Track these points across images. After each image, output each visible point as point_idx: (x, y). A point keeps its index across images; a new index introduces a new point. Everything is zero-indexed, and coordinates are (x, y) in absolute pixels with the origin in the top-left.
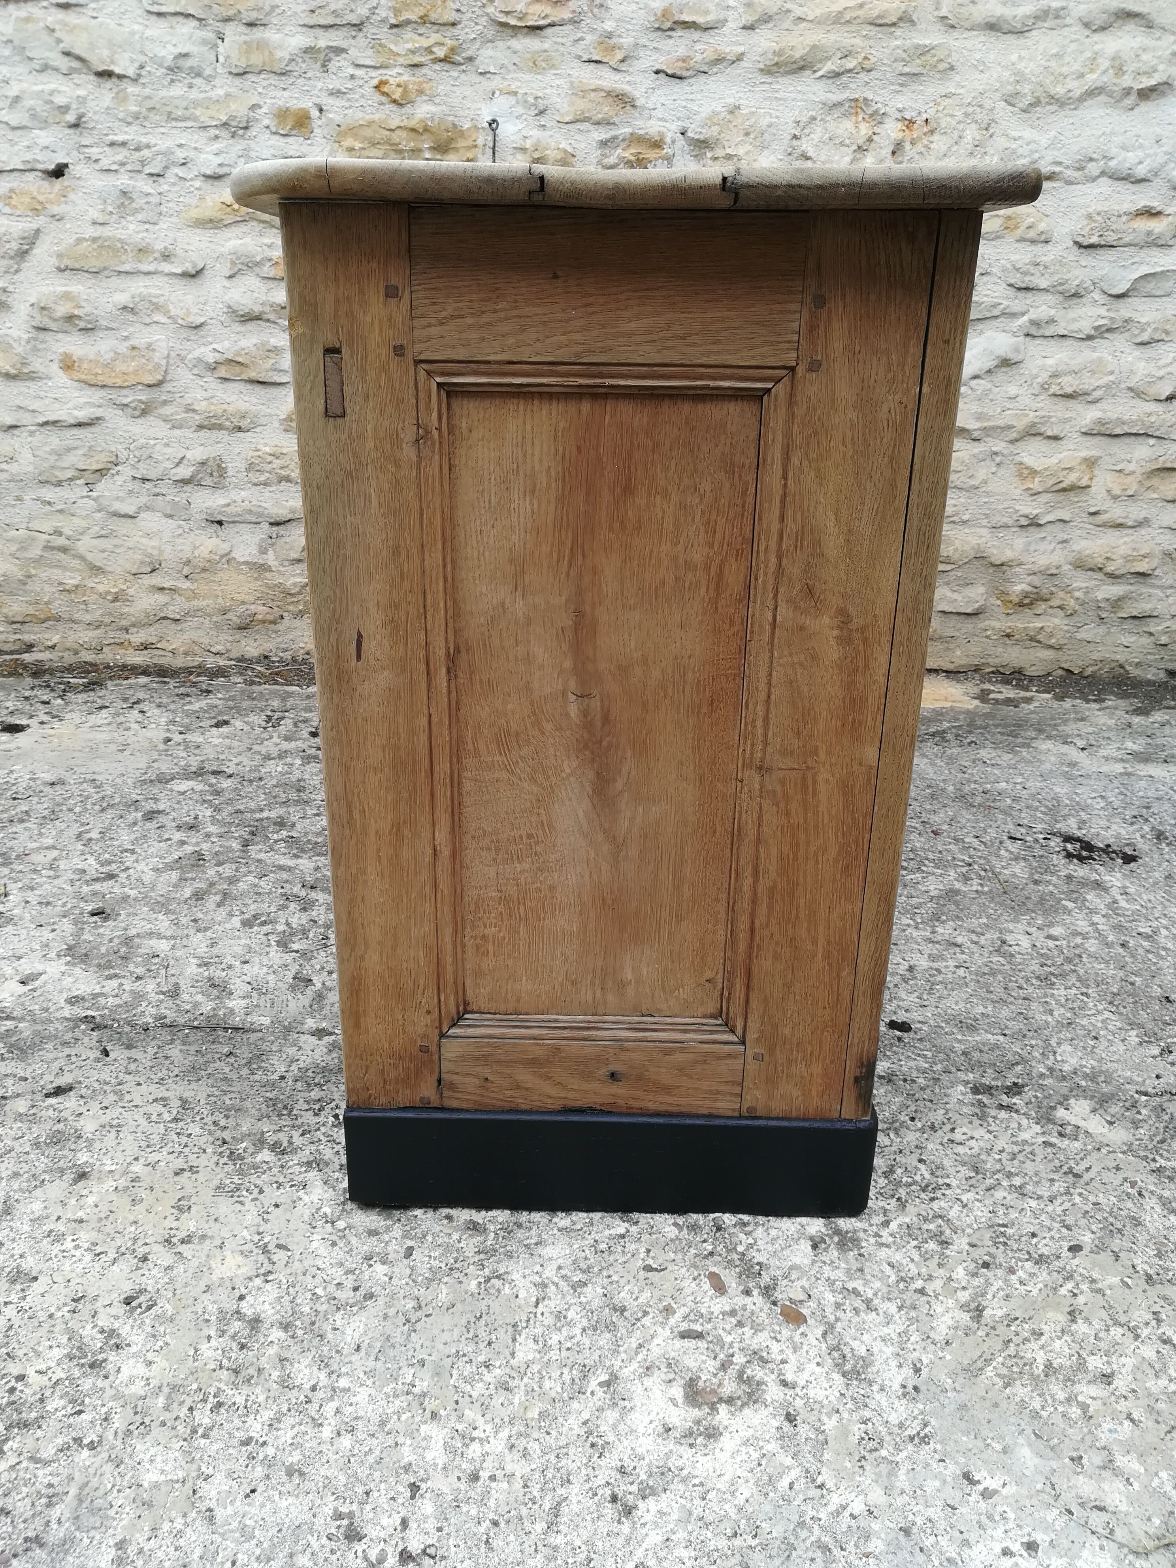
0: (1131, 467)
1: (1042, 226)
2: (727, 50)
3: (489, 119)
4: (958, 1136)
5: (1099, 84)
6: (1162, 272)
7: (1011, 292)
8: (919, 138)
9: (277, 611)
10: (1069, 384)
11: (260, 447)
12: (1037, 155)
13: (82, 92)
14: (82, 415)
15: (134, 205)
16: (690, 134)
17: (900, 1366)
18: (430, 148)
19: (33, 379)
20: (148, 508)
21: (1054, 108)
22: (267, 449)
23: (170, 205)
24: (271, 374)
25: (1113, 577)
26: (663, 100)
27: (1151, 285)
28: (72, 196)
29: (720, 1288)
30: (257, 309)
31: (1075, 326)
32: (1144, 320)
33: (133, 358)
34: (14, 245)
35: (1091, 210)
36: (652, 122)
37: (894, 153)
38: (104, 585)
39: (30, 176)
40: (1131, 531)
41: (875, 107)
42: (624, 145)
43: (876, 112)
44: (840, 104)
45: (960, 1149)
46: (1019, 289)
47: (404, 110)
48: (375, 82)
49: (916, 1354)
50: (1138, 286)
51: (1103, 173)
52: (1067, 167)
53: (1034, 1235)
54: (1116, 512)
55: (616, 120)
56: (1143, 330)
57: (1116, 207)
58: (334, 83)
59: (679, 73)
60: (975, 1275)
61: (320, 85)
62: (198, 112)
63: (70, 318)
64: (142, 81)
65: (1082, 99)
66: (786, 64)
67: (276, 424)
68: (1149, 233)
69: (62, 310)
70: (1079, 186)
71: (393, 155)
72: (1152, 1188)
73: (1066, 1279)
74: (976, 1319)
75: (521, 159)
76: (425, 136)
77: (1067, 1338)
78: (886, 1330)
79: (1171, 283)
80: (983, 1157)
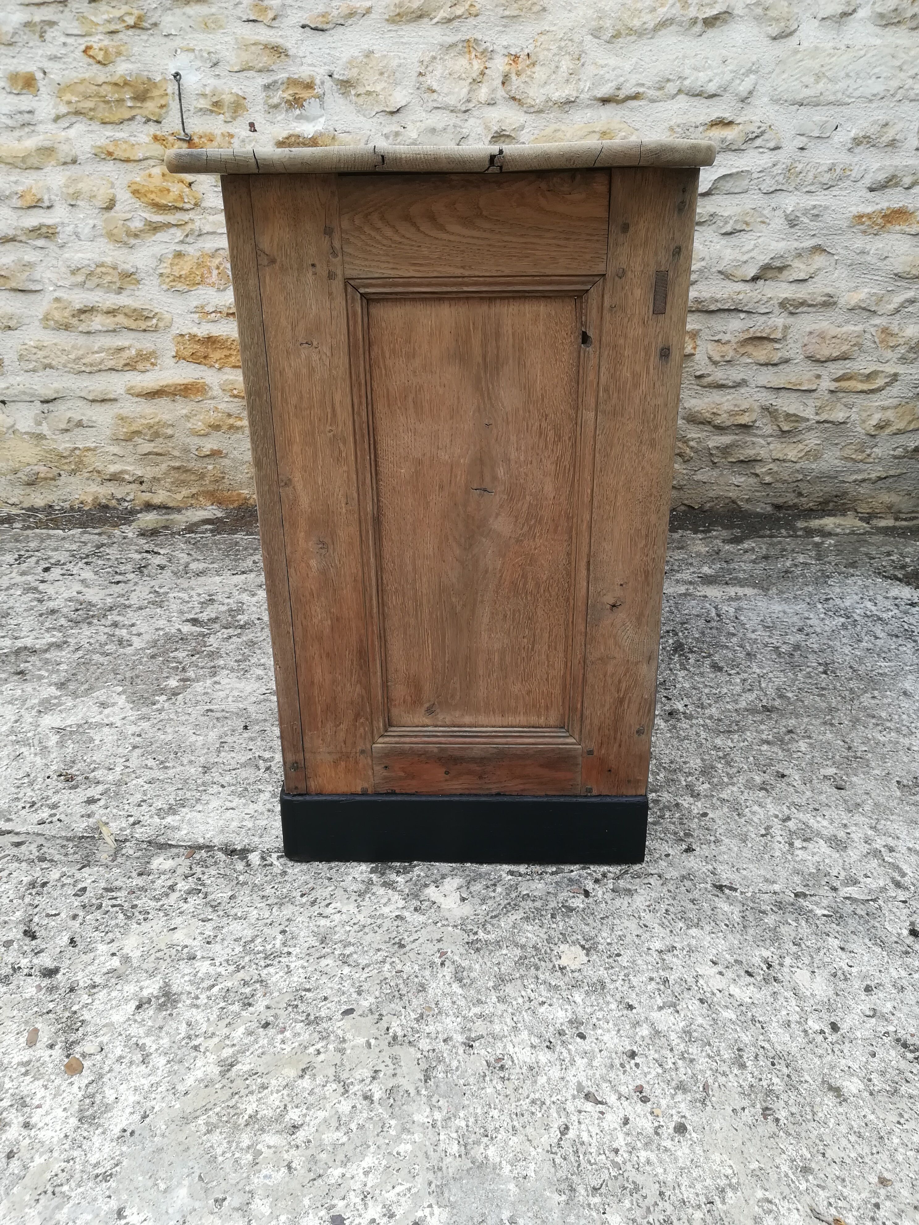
0: (727, 337)
2: (358, 5)
3: (173, 72)
4: (329, 910)
5: (669, 16)
6: (738, 173)
8: (523, 70)
9: (55, 471)
11: (26, 341)
12: (622, 79)
16: (336, 76)
17: (132, 1113)
18: (131, 98)
21: (634, 38)
22: (32, 343)
24: (27, 283)
25: (720, 429)
26: (310, 49)
27: (729, 185)
29: (32, 1042)
30: (11, 233)
32: (726, 214)
35: (672, 123)
36: (304, 68)
37: (503, 83)
40: (732, 390)
41: (485, 46)
42: (284, 87)
43: (486, 50)
44: (455, 45)
45: (323, 922)
47: (107, 69)
48: (83, 47)
49: (153, 1103)
50: (719, 185)
51: (680, 91)
52: (649, 88)
53: (326, 999)
54: (719, 375)
55: (273, 67)
56: (726, 223)
57: (693, 120)
58: (51, 49)
59: (320, 26)
60: (251, 1033)
61: (40, 52)
65: (656, 29)
66: (407, 14)
67: (37, 323)
68: (723, 141)
70: (661, 104)
71: (102, 105)
72: (456, 958)
73: (322, 1039)
74: (223, 1074)
75: (203, 103)
76: (126, 89)
77: (285, 1092)
78: (143, 1081)
79: (746, 182)
80: (337, 929)
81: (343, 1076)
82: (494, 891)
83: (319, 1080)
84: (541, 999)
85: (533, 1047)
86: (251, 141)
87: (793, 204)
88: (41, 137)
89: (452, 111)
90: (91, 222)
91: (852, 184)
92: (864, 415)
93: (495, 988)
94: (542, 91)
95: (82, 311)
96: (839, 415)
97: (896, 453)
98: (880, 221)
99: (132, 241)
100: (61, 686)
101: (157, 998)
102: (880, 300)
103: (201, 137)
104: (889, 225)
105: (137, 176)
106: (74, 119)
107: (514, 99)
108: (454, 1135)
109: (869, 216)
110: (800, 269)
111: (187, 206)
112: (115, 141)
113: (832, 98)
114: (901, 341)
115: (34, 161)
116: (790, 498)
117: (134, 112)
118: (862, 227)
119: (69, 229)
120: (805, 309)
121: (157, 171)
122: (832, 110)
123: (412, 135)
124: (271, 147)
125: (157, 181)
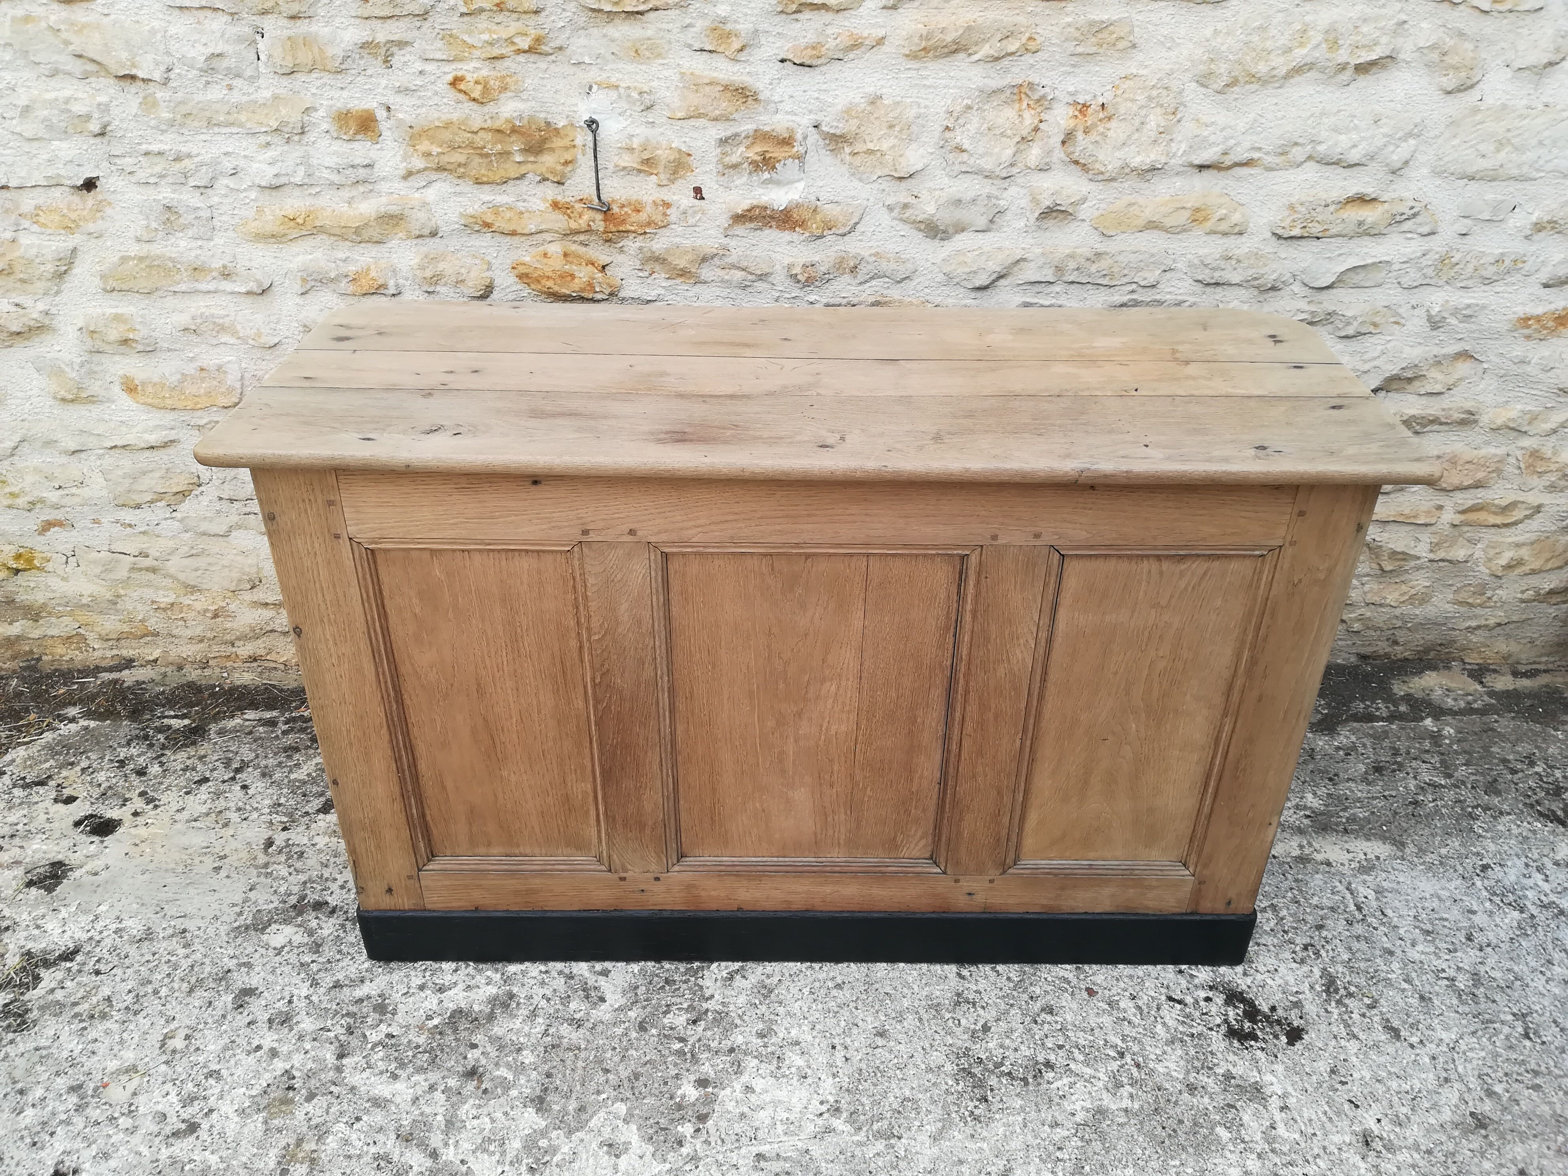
1: (1236, 217)
2: (865, 34)
3: (586, 118)
5: (1309, 60)
6: (1374, 264)
7: (1199, 288)
8: (1094, 125)
12: (1232, 142)
13: (103, 99)
14: (153, 438)
15: (181, 220)
16: (824, 128)
18: (521, 151)
19: (94, 402)
20: (239, 527)
21: (1255, 87)
23: (224, 218)
26: (790, 91)
27: (1360, 277)
28: (109, 211)
32: (1349, 314)
33: (203, 380)
34: (50, 268)
35: (1293, 200)
36: (779, 116)
37: (1063, 142)
38: (200, 603)
39: (57, 192)
41: (1043, 91)
42: (747, 142)
43: (1043, 97)
44: (1001, 91)
46: (1208, 285)
47: (486, 109)
48: (450, 78)
50: (1345, 278)
51: (1310, 158)
52: (1267, 153)
55: (735, 115)
56: (1348, 324)
57: (1325, 196)
58: (400, 79)
59: (808, 62)
61: (384, 82)
62: (243, 118)
63: (125, 342)
64: (172, 84)
65: (1287, 77)
66: (936, 49)
68: (1360, 224)
69: (114, 335)
70: (1281, 173)
71: (477, 160)
75: (628, 160)
76: (514, 138)
79: (1383, 274)
86: (695, 212)
87: (1441, 301)
88: (384, 200)
89: (987, 177)
91: (1522, 278)
92: (1492, 552)
94: (1117, 154)
96: (1460, 553)
97: (1525, 596)
98: (1551, 324)
102: (1534, 418)
103: (623, 206)
104: (1561, 328)
105: (527, 256)
106: (434, 176)
107: (1076, 163)
109: (1538, 319)
110: (1436, 380)
111: (598, 296)
112: (496, 209)
113: (1515, 172)
114: (1553, 467)
115: (374, 232)
116: (1382, 647)
117: (523, 169)
118: (1526, 331)
120: (1436, 427)
121: (555, 249)
122: (1513, 186)
123: (928, 208)
124: (724, 221)
125: (557, 263)
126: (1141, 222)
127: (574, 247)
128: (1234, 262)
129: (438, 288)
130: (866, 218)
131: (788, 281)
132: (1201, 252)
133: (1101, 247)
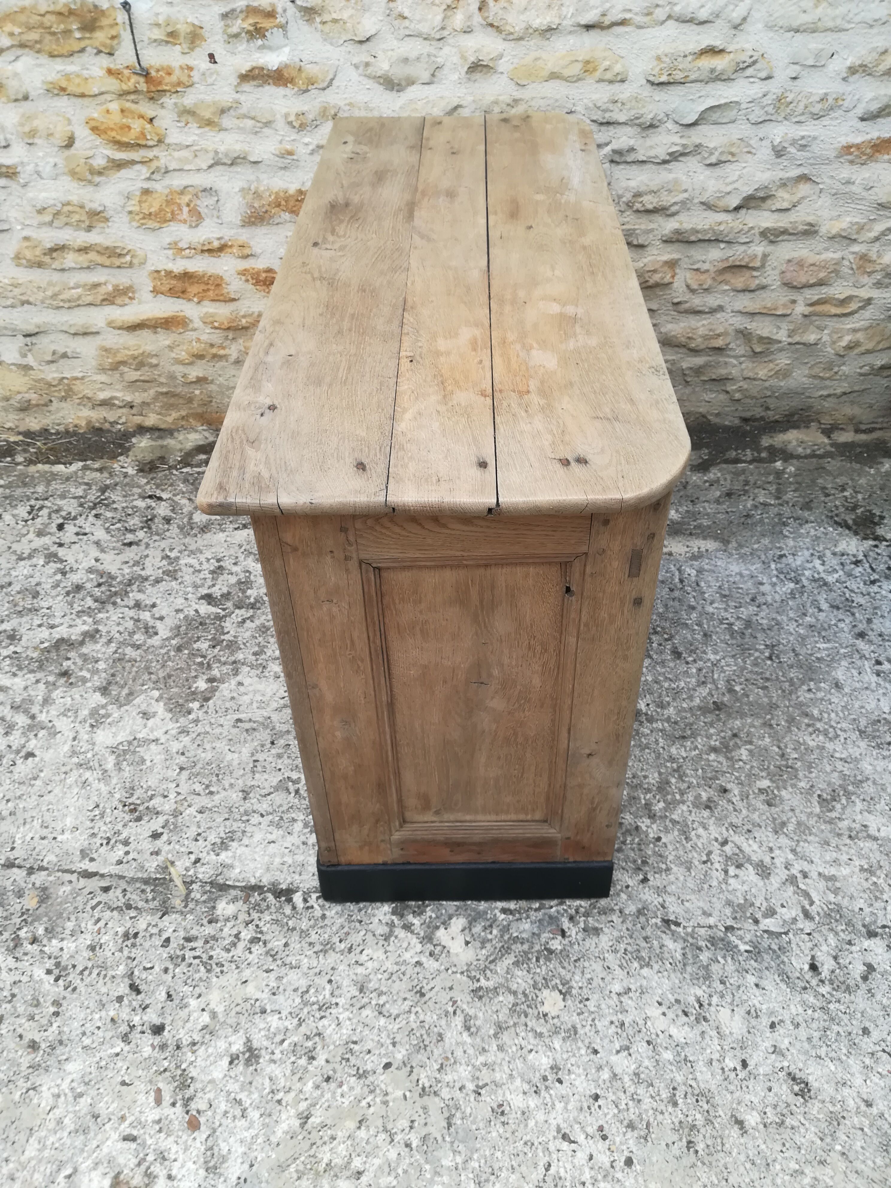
0: (706, 266)
1: (618, 68)
3: (121, 1)
4: (363, 958)
6: (726, 104)
7: (595, 127)
9: (46, 398)
10: (649, 201)
11: (1, 279)
12: (608, 5)
16: (299, 3)
17: (242, 1163)
18: (79, 29)
22: (6, 281)
25: (695, 352)
27: (718, 114)
29: (158, 1101)
31: (652, 153)
32: (711, 145)
35: (659, 52)
37: (480, 9)
40: (708, 316)
42: (242, 16)
45: (360, 970)
46: (602, 124)
49: (256, 1153)
50: (706, 116)
51: (669, 17)
52: (636, 14)
53: (369, 1052)
54: (697, 302)
56: (711, 154)
57: (683, 49)
60: (317, 1087)
67: (9, 261)
68: (712, 71)
70: (649, 30)
71: (48, 37)
72: (465, 1006)
73: (371, 1092)
74: (303, 1125)
75: (158, 34)
76: (72, 19)
77: (349, 1142)
78: (246, 1134)
79: (735, 111)
80: (371, 977)
81: (389, 1127)
82: (491, 933)
83: (372, 1131)
84: (530, 1047)
85: (525, 1093)
86: (212, 74)
87: (781, 134)
89: (425, 39)
90: (52, 161)
91: (843, 113)
92: (835, 336)
93: (496, 1035)
94: (522, 17)
95: (53, 250)
96: (811, 337)
97: (863, 371)
98: (868, 151)
99: (97, 179)
100: (104, 690)
101: (243, 1053)
102: (861, 228)
103: (158, 71)
104: (877, 154)
105: (95, 112)
106: (19, 52)
107: (491, 25)
108: (471, 1176)
109: (858, 146)
110: (783, 198)
111: (150, 143)
112: (67, 76)
113: (830, 24)
114: (878, 267)
116: (758, 412)
117: (83, 44)
118: (850, 157)
119: (30, 168)
120: (786, 237)
121: (114, 106)
122: (830, 37)
123: (383, 66)
124: (235, 81)
125: (116, 118)
126: (546, 73)
127: (128, 105)
128: (619, 105)
129: (36, 141)
130: (339, 76)
131: (287, 128)
132: (595, 97)
133: (517, 95)
